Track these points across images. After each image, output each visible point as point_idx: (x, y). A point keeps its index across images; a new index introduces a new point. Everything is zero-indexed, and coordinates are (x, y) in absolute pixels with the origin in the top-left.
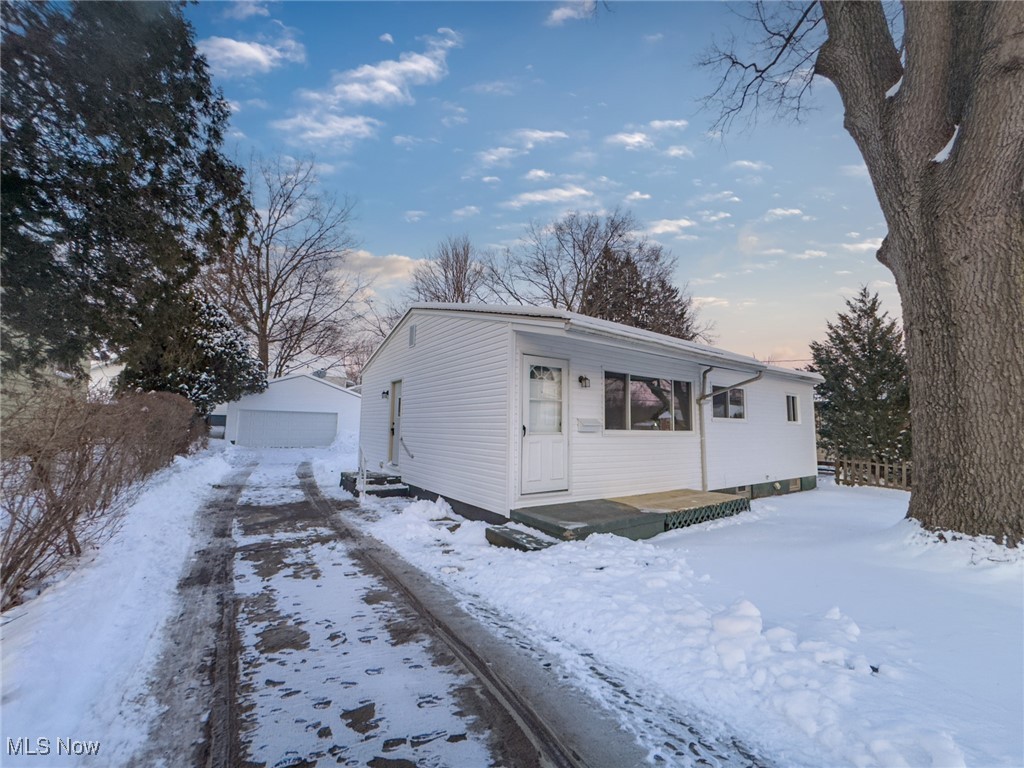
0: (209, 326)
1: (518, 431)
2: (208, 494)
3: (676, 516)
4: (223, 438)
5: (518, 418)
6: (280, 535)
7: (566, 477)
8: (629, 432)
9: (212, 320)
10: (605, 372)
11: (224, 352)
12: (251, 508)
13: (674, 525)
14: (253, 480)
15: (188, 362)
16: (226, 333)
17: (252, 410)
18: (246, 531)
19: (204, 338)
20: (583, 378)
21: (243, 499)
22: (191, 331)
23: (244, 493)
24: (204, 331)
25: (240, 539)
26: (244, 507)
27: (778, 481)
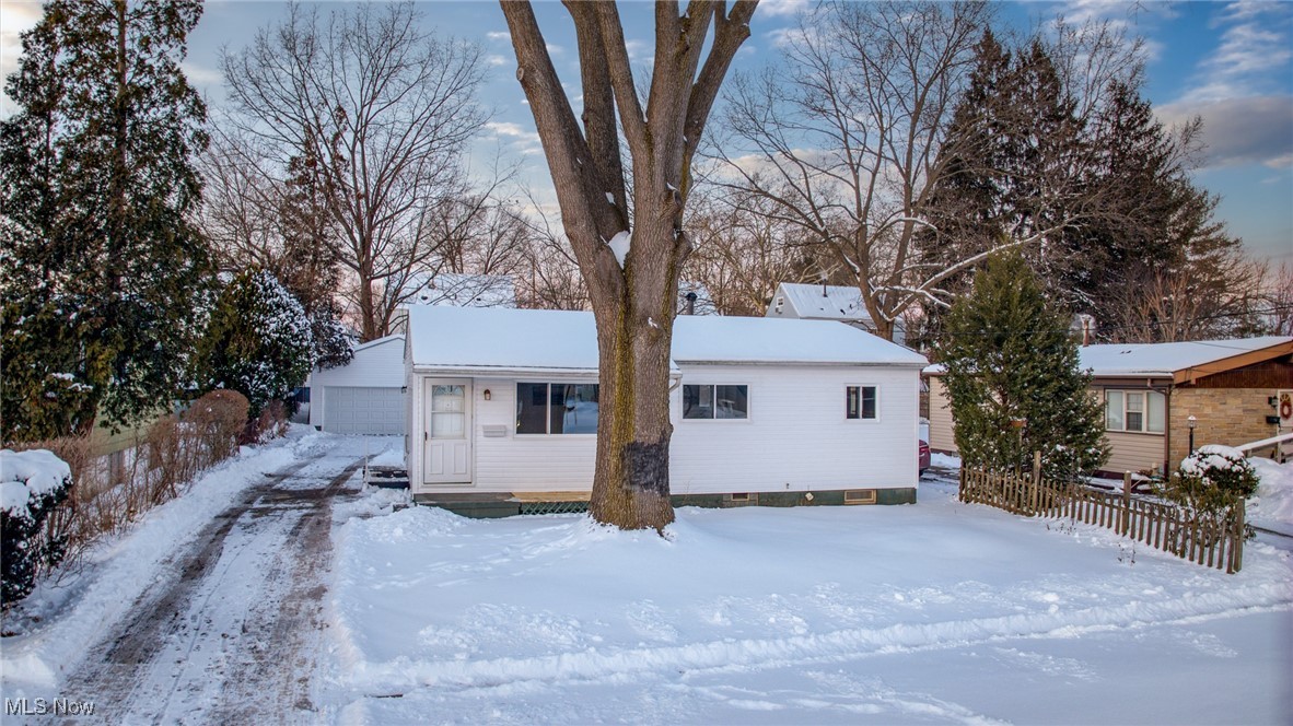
1: (421, 437)
2: (258, 480)
3: (533, 505)
4: (308, 423)
5: (421, 426)
6: (280, 505)
7: (469, 472)
8: (549, 436)
9: (268, 302)
10: (518, 384)
11: (279, 339)
12: (279, 491)
13: (529, 512)
14: (302, 471)
15: (248, 350)
16: (283, 316)
17: (338, 387)
18: (264, 502)
19: (262, 324)
20: (487, 392)
21: (279, 486)
22: (249, 318)
23: (285, 481)
24: (262, 317)
25: (256, 505)
26: (275, 490)
27: (811, 492)
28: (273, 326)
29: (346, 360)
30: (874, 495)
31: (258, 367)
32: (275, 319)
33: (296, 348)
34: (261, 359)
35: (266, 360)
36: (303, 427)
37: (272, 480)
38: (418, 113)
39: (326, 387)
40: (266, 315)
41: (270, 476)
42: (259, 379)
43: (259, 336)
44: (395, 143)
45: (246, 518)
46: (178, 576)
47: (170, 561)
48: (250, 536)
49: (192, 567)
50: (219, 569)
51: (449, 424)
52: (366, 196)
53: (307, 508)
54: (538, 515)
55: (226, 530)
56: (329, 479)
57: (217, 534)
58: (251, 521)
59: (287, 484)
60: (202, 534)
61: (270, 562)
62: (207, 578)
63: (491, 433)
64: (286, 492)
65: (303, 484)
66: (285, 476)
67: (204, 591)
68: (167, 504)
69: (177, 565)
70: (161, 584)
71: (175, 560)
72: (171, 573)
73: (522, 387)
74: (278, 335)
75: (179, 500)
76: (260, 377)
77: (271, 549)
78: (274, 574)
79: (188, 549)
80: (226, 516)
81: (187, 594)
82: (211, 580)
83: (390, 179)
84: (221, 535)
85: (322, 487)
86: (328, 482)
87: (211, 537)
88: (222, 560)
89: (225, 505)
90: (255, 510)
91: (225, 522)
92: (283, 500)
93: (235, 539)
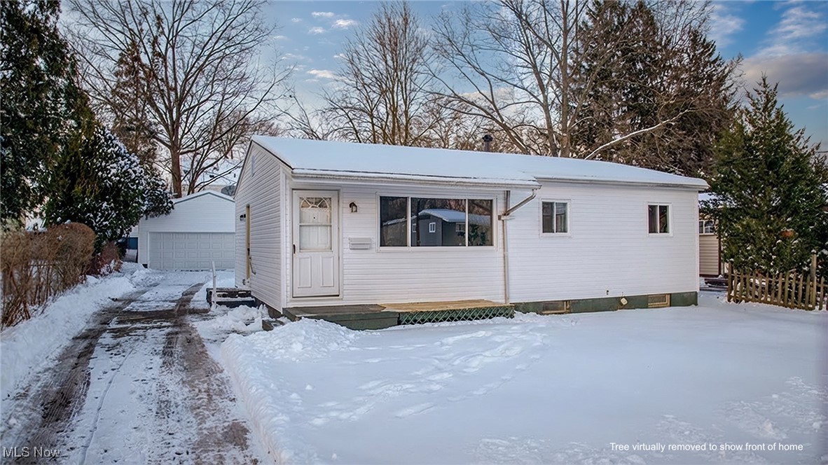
0: (108, 158)
1: (290, 250)
2: (107, 303)
3: (411, 315)
4: (137, 262)
5: (289, 239)
6: (138, 325)
7: (336, 285)
8: (409, 248)
9: (109, 151)
10: (381, 198)
11: (119, 182)
12: (129, 312)
13: (408, 321)
14: (146, 296)
15: (91, 193)
16: (122, 162)
17: (160, 233)
18: (119, 322)
19: (104, 169)
20: (352, 205)
21: (128, 308)
22: (93, 164)
23: (132, 304)
24: (103, 164)
25: (113, 325)
26: (125, 312)
27: (625, 297)
28: (114, 171)
29: (167, 211)
30: (668, 298)
31: (102, 206)
32: (115, 165)
33: (133, 190)
34: (103, 200)
35: (108, 201)
36: (134, 265)
37: (120, 304)
38: (217, 26)
39: (150, 233)
40: (107, 162)
41: (116, 300)
42: (101, 217)
43: (102, 179)
44: (197, 50)
45: (107, 339)
46: (37, 416)
47: (25, 395)
48: (117, 358)
49: (54, 402)
50: (90, 403)
51: (316, 237)
52: (175, 89)
53: (168, 327)
54: (417, 325)
55: (87, 353)
56: (173, 301)
57: (79, 358)
58: (115, 342)
59: (134, 306)
60: (62, 358)
61: (153, 391)
62: (77, 418)
63: (358, 246)
64: (136, 313)
65: (152, 306)
66: (131, 301)
67: (75, 439)
68: (20, 325)
69: (35, 399)
70: (15, 430)
71: (32, 393)
72: (27, 412)
73: (384, 201)
74: (118, 178)
75: (33, 320)
76: (103, 214)
77: (149, 374)
78: (164, 409)
79: (46, 378)
80: (84, 337)
81: (53, 445)
82: (83, 422)
83: (193, 78)
84: (83, 359)
85: (170, 308)
86: (174, 304)
87: (73, 361)
88: (92, 391)
89: (82, 327)
90: (113, 331)
91: (85, 343)
92: (138, 321)
93: (100, 363)
